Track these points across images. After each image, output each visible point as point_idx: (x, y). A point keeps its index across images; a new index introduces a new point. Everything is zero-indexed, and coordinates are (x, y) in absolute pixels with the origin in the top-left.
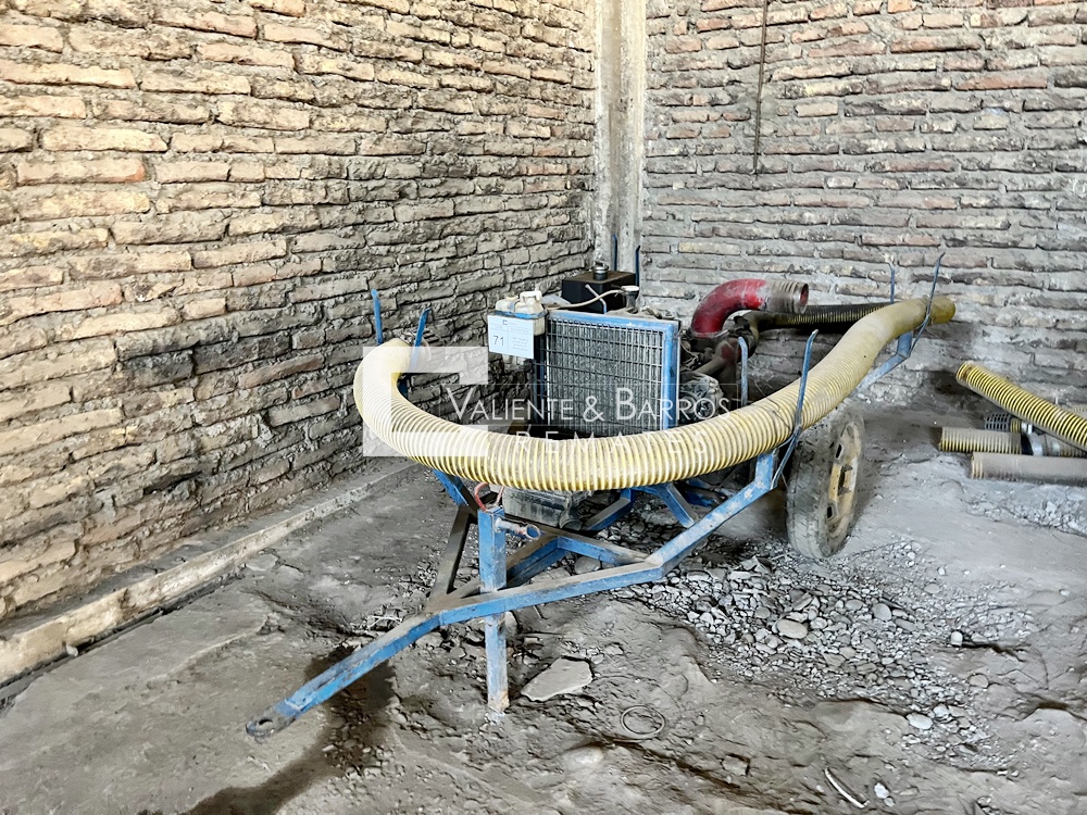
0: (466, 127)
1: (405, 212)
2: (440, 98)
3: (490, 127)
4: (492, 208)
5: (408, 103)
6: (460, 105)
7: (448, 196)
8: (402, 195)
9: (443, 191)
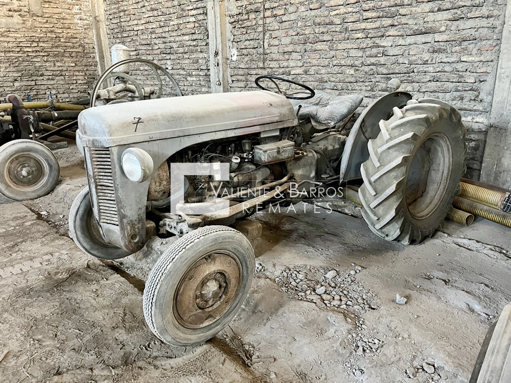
0: (38, 64)
1: (17, 84)
2: (28, 58)
3: (47, 64)
4: (51, 83)
5: (16, 60)
6: (35, 60)
7: (33, 80)
8: (16, 80)
9: (30, 79)
